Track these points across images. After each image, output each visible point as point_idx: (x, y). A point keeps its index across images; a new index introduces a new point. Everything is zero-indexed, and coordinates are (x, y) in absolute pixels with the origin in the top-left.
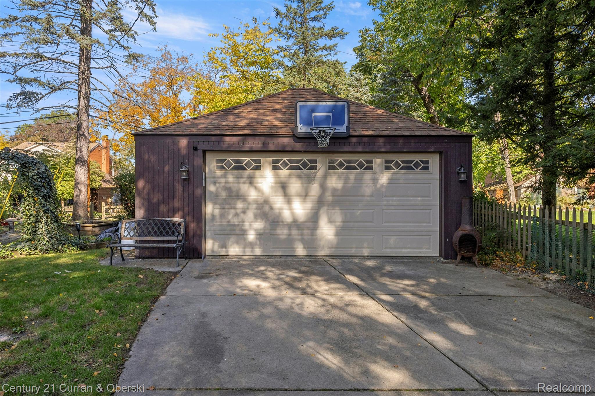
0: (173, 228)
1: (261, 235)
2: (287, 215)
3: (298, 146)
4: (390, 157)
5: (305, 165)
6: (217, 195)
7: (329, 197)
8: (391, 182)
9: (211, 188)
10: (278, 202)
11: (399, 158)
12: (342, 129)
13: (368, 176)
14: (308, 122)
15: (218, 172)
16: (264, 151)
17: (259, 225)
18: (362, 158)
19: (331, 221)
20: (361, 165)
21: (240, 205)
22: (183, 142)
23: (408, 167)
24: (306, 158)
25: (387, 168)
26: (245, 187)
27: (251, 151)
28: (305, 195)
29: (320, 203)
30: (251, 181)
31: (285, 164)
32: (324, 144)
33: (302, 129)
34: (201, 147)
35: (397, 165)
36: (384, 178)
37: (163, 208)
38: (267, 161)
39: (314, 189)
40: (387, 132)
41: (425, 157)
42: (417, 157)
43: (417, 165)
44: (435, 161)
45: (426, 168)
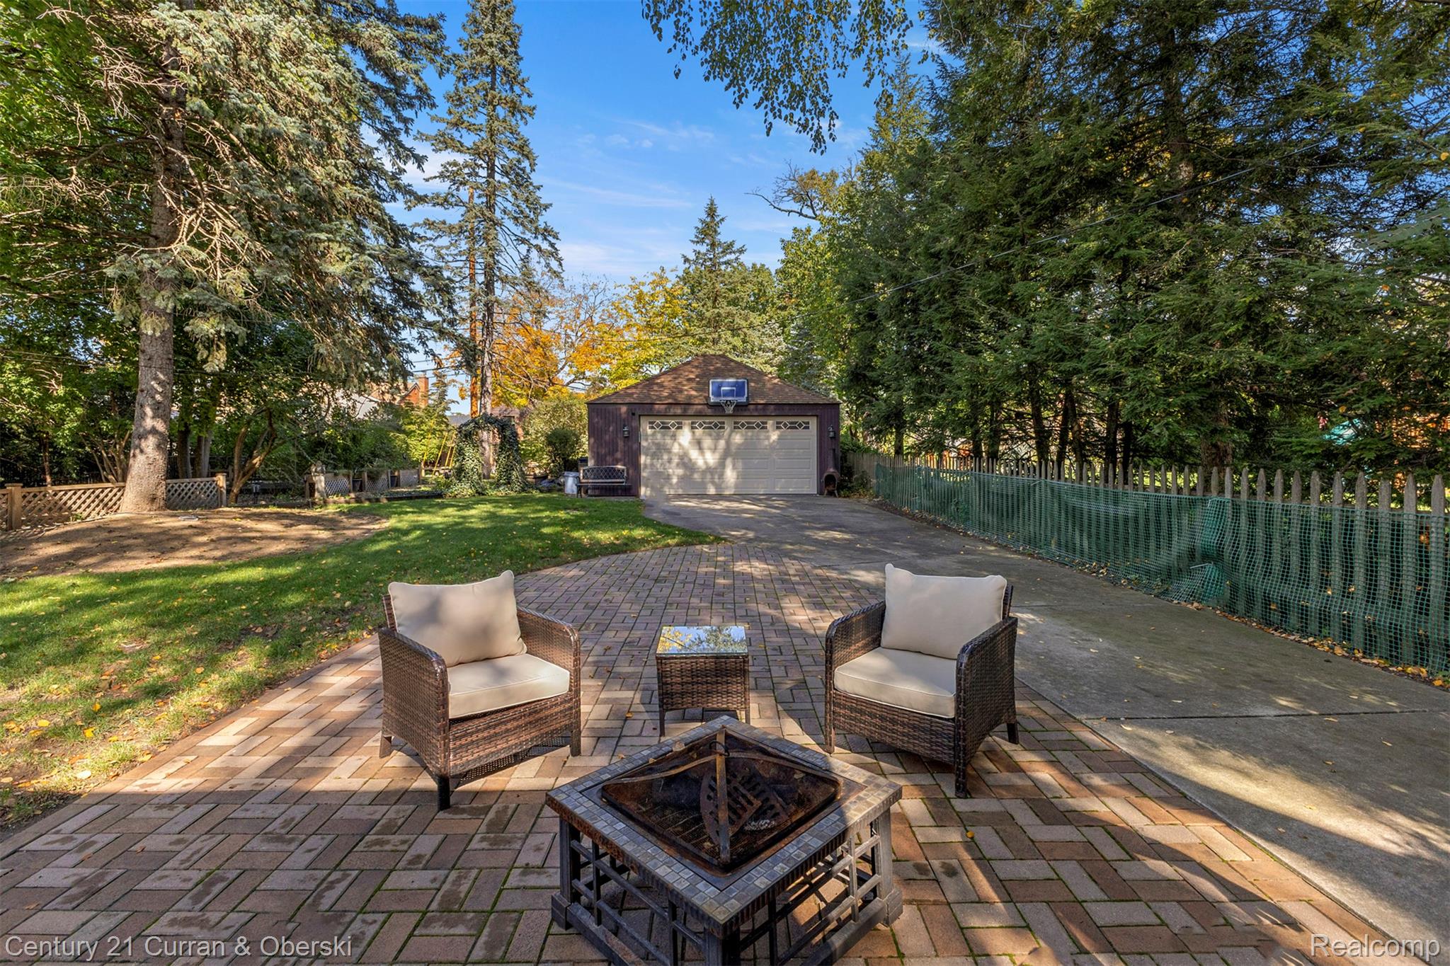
0: (618, 474)
1: (681, 478)
2: (700, 463)
3: (709, 411)
4: (779, 419)
5: (716, 426)
6: (648, 449)
7: (733, 449)
8: (780, 438)
9: (644, 444)
10: (694, 454)
11: (786, 420)
12: (743, 400)
13: (762, 435)
14: (717, 394)
15: (649, 431)
16: (684, 415)
17: (680, 471)
18: (759, 420)
19: (734, 468)
20: (758, 425)
21: (666, 457)
22: (624, 409)
23: (793, 427)
24: (716, 420)
25: (778, 428)
26: (668, 441)
27: (675, 416)
28: (714, 450)
29: (727, 453)
30: (674, 437)
31: (701, 425)
32: (730, 410)
33: (713, 399)
34: (638, 412)
35: (785, 425)
36: (774, 436)
37: (609, 459)
38: (687, 422)
39: (722, 443)
40: (777, 401)
41: (806, 420)
42: (800, 420)
43: (800, 425)
44: (813, 423)
45: (807, 428)
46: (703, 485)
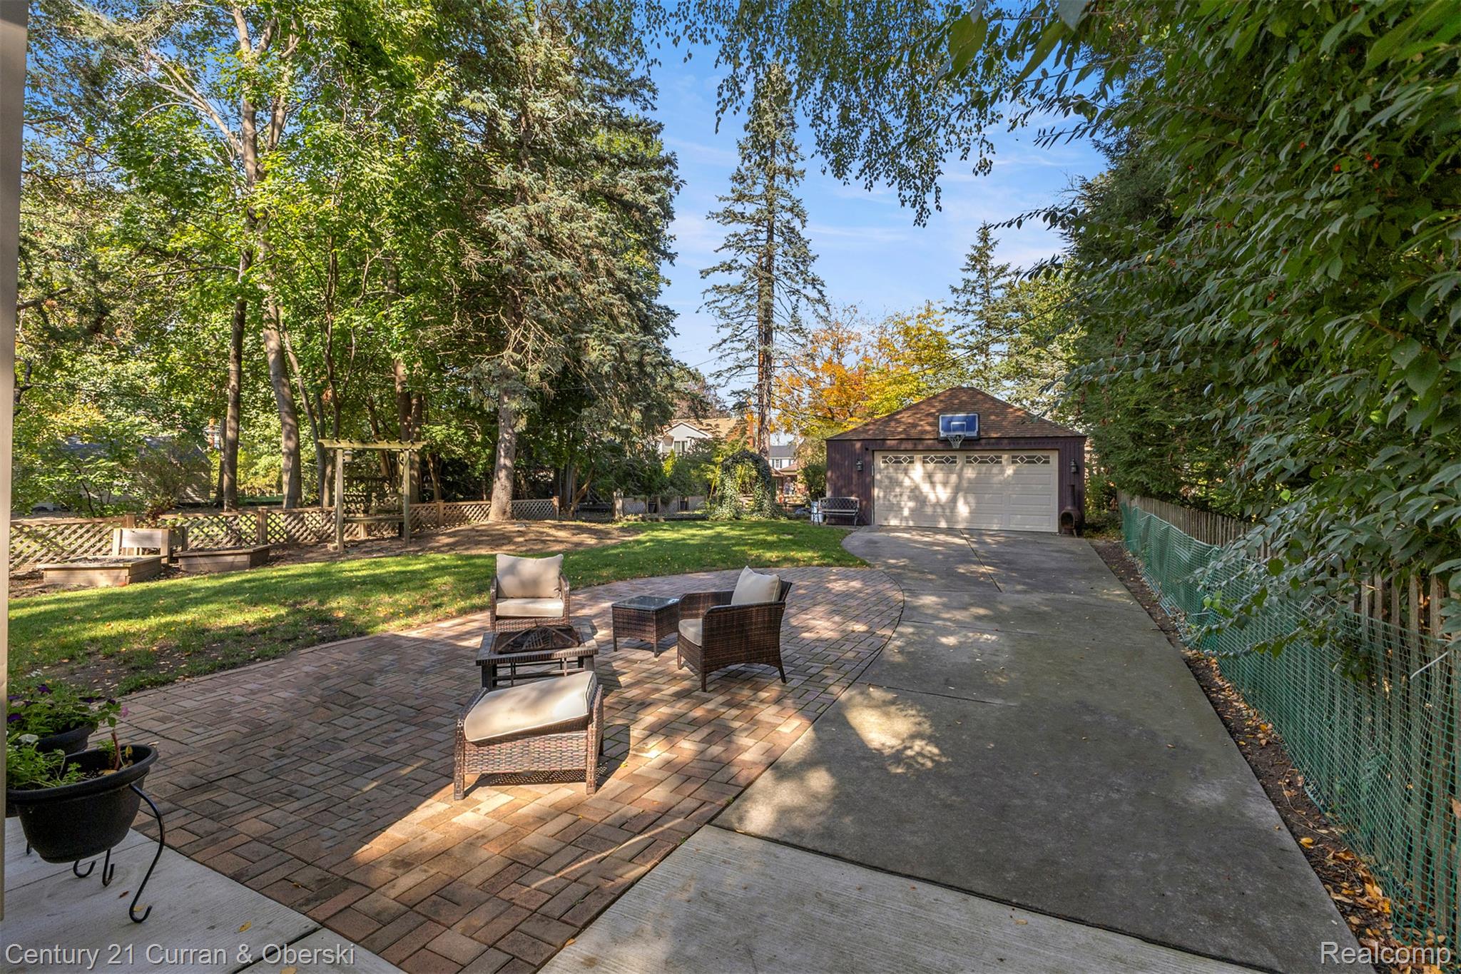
0: (851, 504)
1: (912, 511)
2: (932, 497)
3: (940, 446)
4: (1016, 454)
5: (947, 460)
6: (881, 481)
7: (965, 484)
8: (1016, 473)
9: (878, 477)
10: (926, 488)
11: (1023, 454)
12: (974, 434)
13: (995, 469)
14: (947, 429)
15: (882, 465)
16: (915, 450)
17: (911, 504)
18: (992, 455)
19: (966, 502)
20: (992, 460)
21: (898, 490)
22: (858, 445)
23: (1031, 461)
24: (947, 455)
25: (1014, 462)
26: (901, 476)
27: (906, 450)
28: (945, 484)
29: (957, 490)
30: (906, 472)
31: (932, 460)
32: (957, 445)
33: (943, 434)
34: (871, 448)
35: (1022, 459)
36: (1010, 471)
37: (844, 491)
38: (918, 457)
39: (954, 478)
40: (1013, 435)
41: (1046, 454)
42: (1039, 454)
43: (1039, 460)
44: (1054, 458)
45: (1047, 462)
46: (934, 517)
